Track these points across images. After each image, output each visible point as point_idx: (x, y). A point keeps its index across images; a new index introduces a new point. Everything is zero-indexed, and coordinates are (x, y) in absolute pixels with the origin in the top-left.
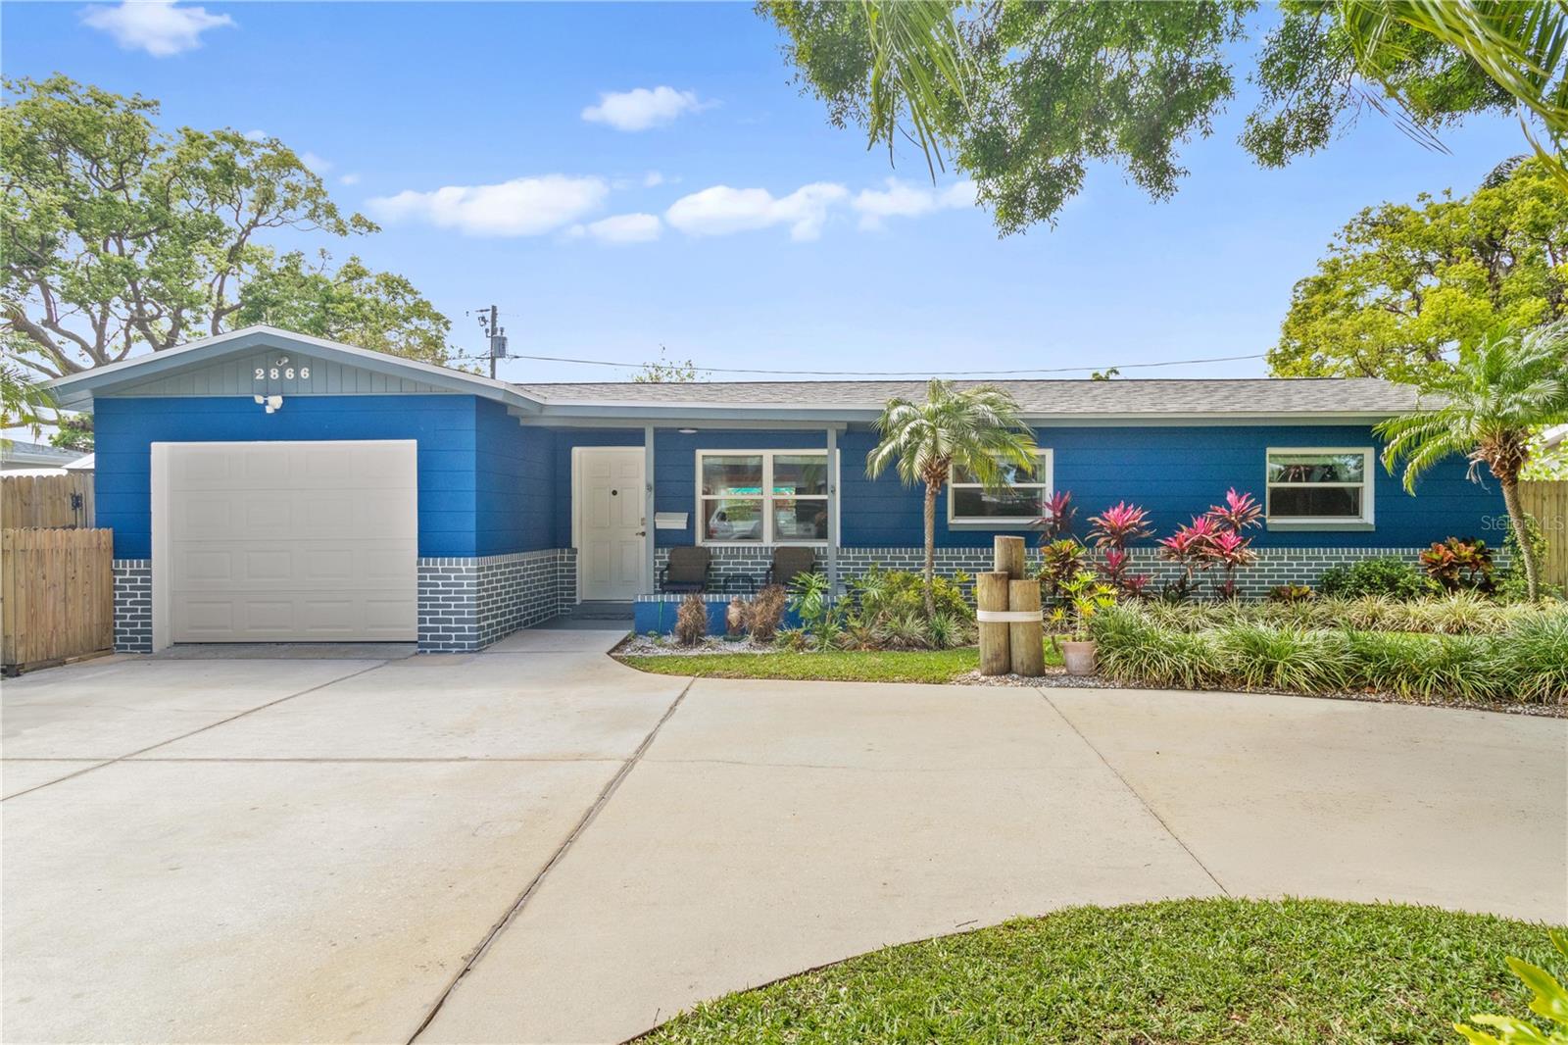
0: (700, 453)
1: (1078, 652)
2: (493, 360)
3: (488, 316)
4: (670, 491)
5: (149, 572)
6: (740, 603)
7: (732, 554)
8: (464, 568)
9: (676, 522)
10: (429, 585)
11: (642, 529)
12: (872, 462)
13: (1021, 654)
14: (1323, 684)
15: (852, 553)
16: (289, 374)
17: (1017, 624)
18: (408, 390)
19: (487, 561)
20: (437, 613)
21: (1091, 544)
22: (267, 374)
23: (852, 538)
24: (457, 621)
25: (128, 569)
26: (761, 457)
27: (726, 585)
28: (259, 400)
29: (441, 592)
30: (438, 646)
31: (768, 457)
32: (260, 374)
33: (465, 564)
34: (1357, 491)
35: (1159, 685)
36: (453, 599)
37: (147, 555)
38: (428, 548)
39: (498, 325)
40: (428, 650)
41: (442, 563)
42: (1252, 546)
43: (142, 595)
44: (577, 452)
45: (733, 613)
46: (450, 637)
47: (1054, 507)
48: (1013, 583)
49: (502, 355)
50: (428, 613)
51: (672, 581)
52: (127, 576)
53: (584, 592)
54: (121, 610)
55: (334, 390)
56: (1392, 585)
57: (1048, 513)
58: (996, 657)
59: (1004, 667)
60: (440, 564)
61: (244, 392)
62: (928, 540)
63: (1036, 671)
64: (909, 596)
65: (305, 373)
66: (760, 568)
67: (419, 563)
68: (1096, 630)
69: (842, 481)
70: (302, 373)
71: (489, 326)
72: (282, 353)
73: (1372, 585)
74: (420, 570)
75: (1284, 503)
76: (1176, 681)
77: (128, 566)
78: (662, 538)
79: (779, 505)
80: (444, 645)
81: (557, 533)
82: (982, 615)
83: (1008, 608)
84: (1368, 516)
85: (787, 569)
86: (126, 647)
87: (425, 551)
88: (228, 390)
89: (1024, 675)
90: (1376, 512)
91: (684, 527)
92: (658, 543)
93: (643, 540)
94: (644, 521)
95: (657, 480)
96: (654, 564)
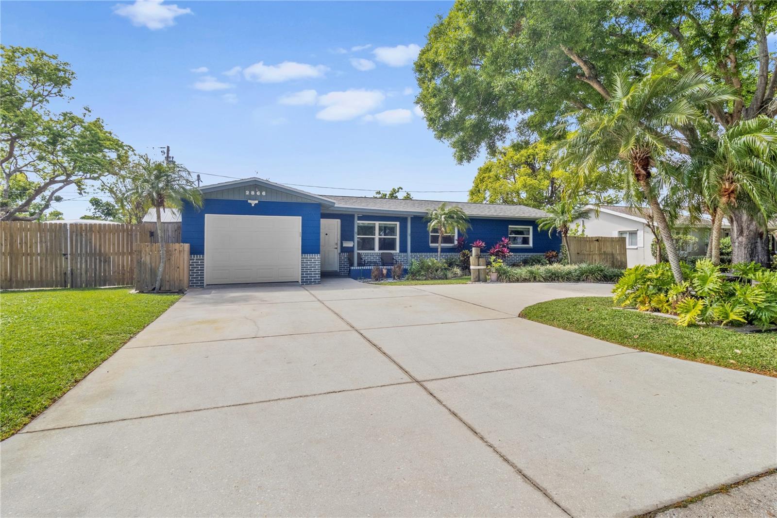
0: (357, 222)
1: (494, 276)
5: (203, 259)
7: (366, 255)
8: (316, 257)
10: (305, 263)
11: (336, 247)
12: (429, 227)
13: (482, 276)
14: (546, 280)
15: (403, 254)
16: (258, 193)
17: (481, 269)
18: (299, 201)
20: (308, 272)
22: (250, 193)
24: (314, 274)
25: (195, 258)
26: (375, 224)
27: (368, 263)
28: (249, 201)
29: (309, 265)
30: (308, 282)
31: (377, 223)
32: (247, 193)
33: (317, 256)
34: (528, 238)
35: (514, 282)
36: (313, 267)
37: (203, 254)
38: (305, 251)
40: (305, 284)
41: (310, 256)
43: (201, 267)
46: (312, 279)
48: (480, 259)
50: (305, 272)
52: (195, 261)
54: (192, 273)
55: (274, 199)
56: (539, 262)
58: (476, 278)
59: (478, 280)
60: (309, 256)
61: (243, 199)
63: (485, 281)
66: (375, 259)
67: (302, 256)
68: (498, 271)
70: (263, 193)
73: (535, 262)
74: (302, 258)
76: (517, 281)
78: (344, 250)
79: (379, 239)
80: (310, 282)
82: (472, 267)
83: (479, 265)
84: (531, 244)
86: (194, 286)
87: (303, 252)
88: (237, 198)
89: (483, 282)
90: (533, 243)
91: (352, 246)
92: (342, 251)
93: (336, 250)
94: (337, 244)
95: (341, 231)
96: (340, 258)
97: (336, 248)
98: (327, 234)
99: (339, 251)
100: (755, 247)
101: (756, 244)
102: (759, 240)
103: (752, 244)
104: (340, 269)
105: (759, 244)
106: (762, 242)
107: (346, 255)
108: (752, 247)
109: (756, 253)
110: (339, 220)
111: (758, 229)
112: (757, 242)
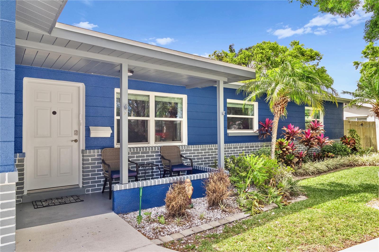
11: (75, 138)
15: (193, 148)
31: (152, 96)
44: (26, 82)
91: (109, 136)
92: (89, 146)
93: (75, 144)
94: (77, 133)
95: (87, 106)
96: (83, 160)
97: (76, 141)
98: (54, 113)
99: (82, 146)
104: (83, 183)
107: (96, 153)
110: (82, 85)
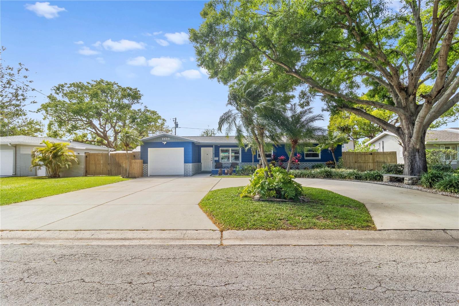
0: (220, 148)
2: (175, 128)
3: (175, 120)
4: (217, 154)
5: (148, 166)
6: (227, 170)
7: (225, 163)
8: (190, 165)
9: (217, 159)
10: (185, 167)
11: (212, 160)
12: (246, 150)
15: (243, 163)
16: (167, 139)
18: (183, 141)
19: (193, 164)
20: (187, 171)
21: (278, 161)
23: (243, 161)
24: (189, 172)
27: (225, 167)
28: (163, 142)
29: (187, 168)
30: (187, 176)
31: (230, 149)
32: (163, 139)
36: (189, 169)
37: (148, 163)
38: (186, 162)
39: (177, 122)
40: (185, 176)
42: (300, 162)
43: (147, 169)
44: (202, 148)
45: (226, 171)
46: (188, 174)
47: (273, 156)
49: (177, 127)
50: (185, 171)
51: (216, 167)
53: (203, 169)
54: (144, 171)
55: (173, 141)
57: (272, 157)
60: (187, 164)
61: (161, 141)
62: (253, 161)
64: (250, 168)
65: (169, 139)
66: (229, 165)
69: (242, 152)
71: (175, 122)
72: (166, 136)
74: (184, 165)
75: (307, 155)
77: (145, 165)
78: (216, 161)
79: (232, 156)
81: (199, 161)
84: (320, 157)
85: (233, 165)
86: (144, 176)
87: (185, 162)
88: (159, 141)
98: (207, 154)
100: (415, 158)
101: (415, 156)
102: (417, 154)
103: (411, 156)
105: (417, 156)
106: (419, 155)
108: (412, 158)
109: (415, 162)
111: (415, 147)
112: (415, 155)
